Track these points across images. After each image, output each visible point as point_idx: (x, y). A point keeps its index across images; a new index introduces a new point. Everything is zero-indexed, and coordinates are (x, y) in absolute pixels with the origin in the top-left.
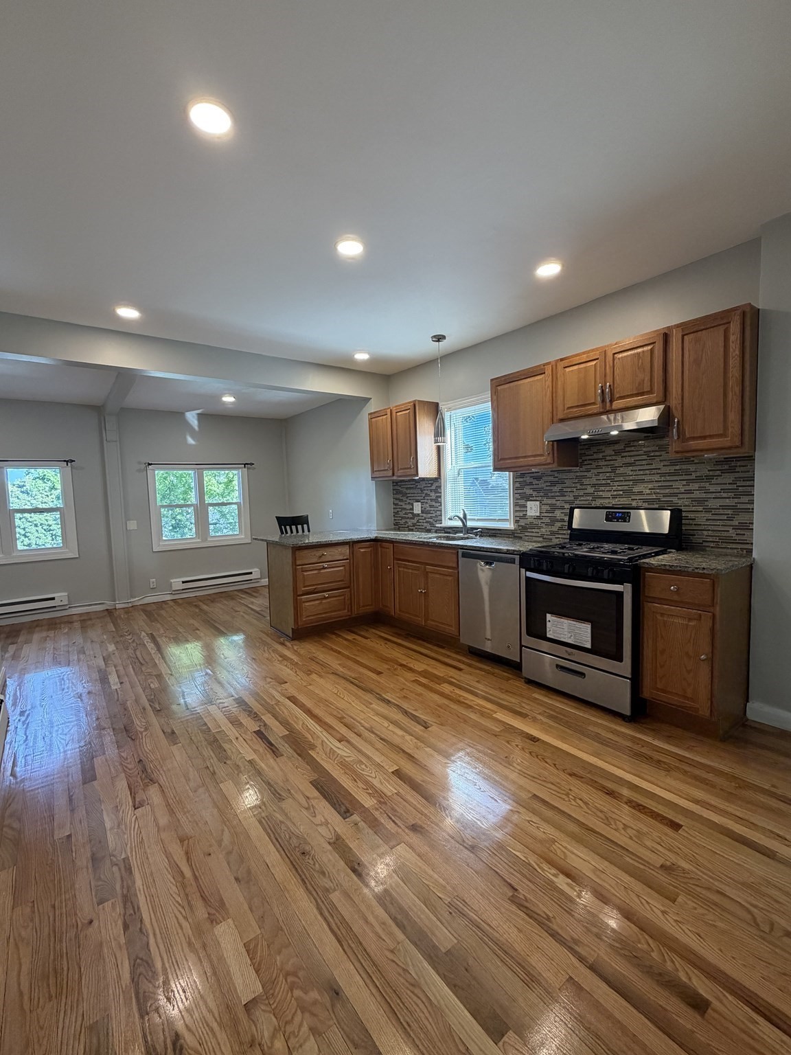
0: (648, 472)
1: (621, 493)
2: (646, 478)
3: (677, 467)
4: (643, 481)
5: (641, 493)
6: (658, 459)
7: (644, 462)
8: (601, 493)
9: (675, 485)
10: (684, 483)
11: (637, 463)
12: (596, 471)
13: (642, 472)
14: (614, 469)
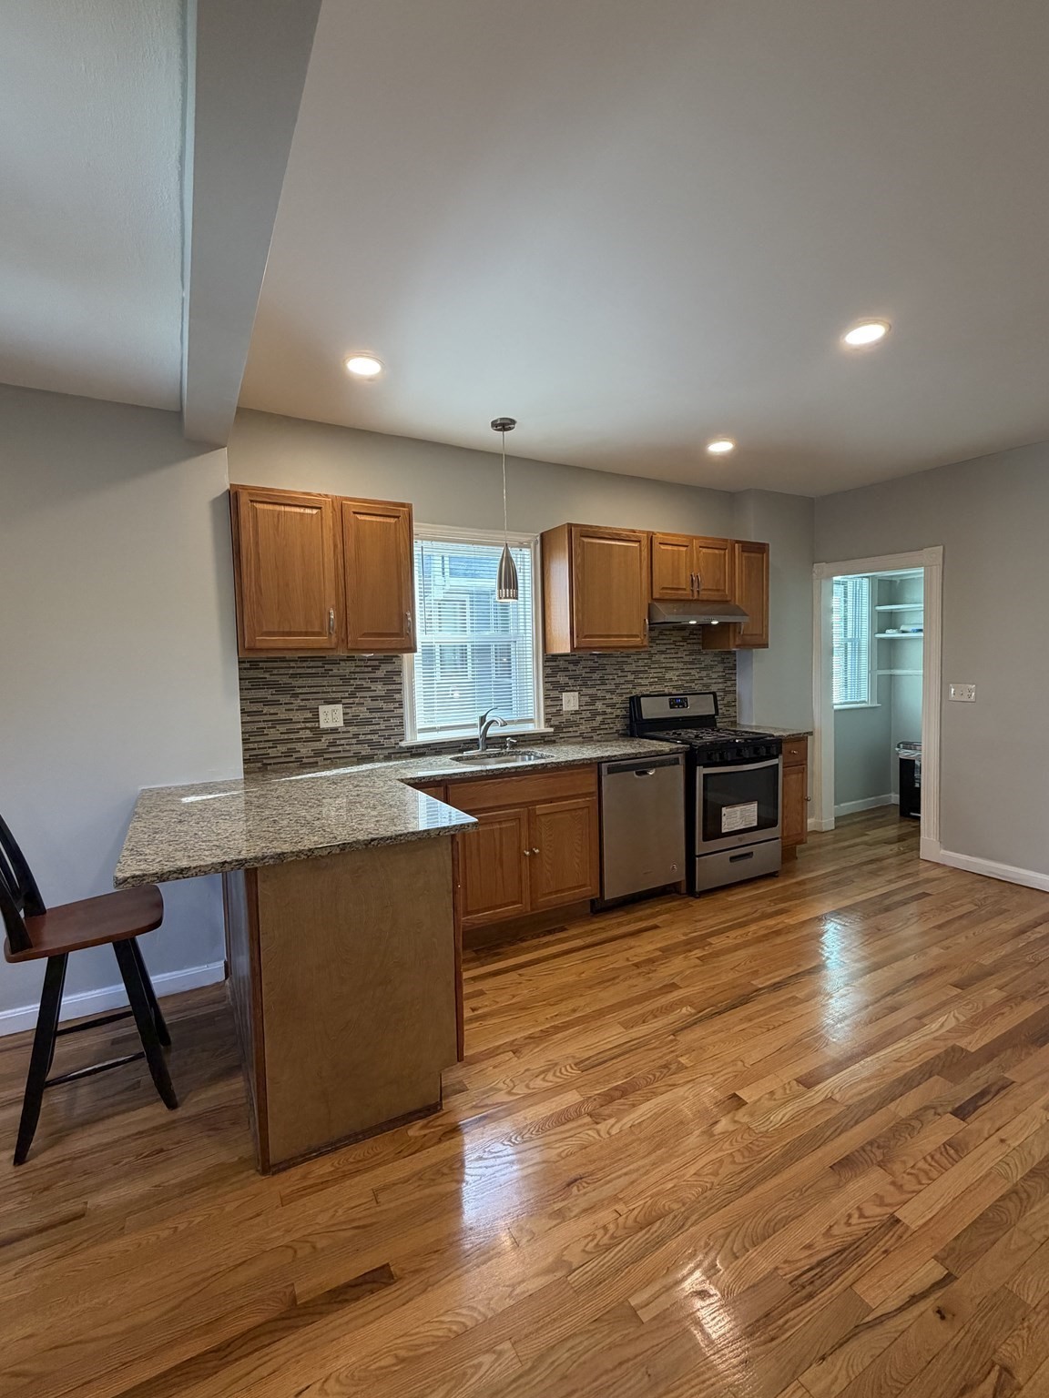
0: (675, 660)
1: (656, 680)
2: (675, 665)
3: (694, 657)
4: (672, 669)
5: (671, 680)
6: (682, 649)
7: (672, 651)
8: (640, 681)
9: (693, 672)
10: (698, 670)
11: (668, 651)
12: (636, 657)
13: (671, 660)
14: (651, 655)
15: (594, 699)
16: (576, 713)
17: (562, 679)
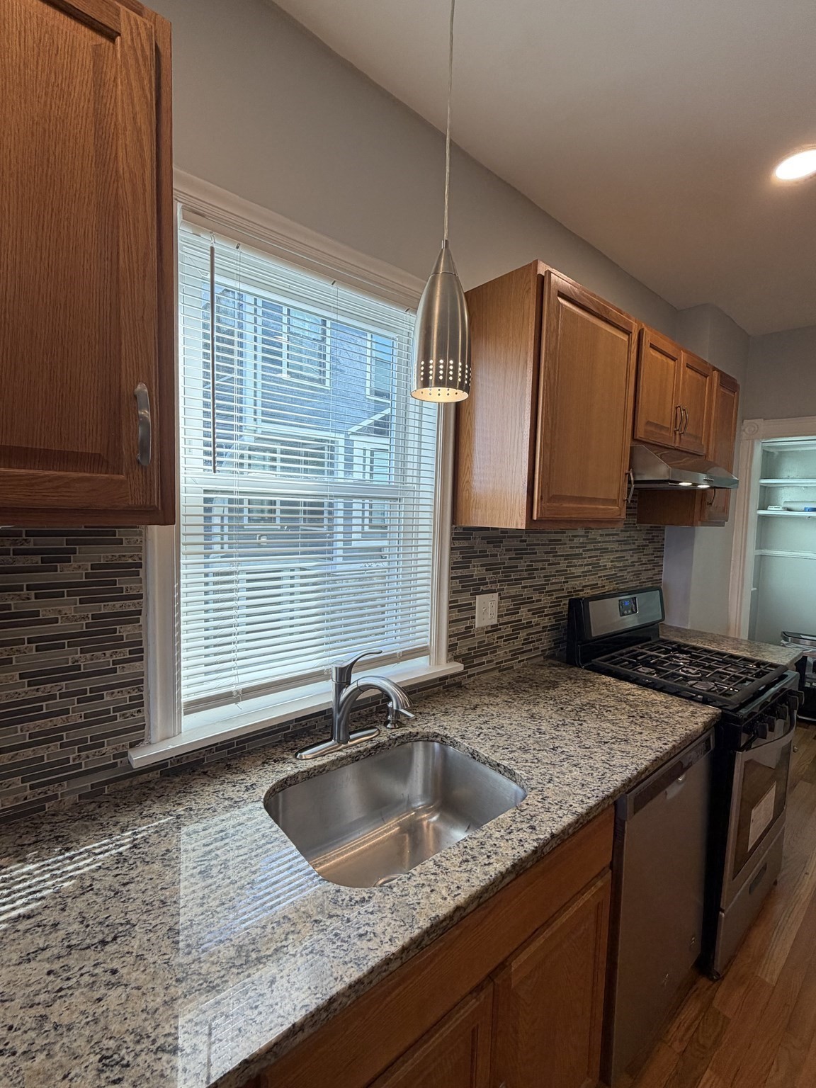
3: (629, 534)
15: (519, 602)
16: (494, 628)
17: (477, 571)
